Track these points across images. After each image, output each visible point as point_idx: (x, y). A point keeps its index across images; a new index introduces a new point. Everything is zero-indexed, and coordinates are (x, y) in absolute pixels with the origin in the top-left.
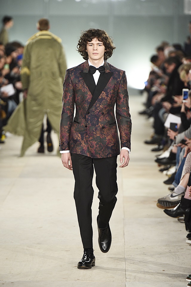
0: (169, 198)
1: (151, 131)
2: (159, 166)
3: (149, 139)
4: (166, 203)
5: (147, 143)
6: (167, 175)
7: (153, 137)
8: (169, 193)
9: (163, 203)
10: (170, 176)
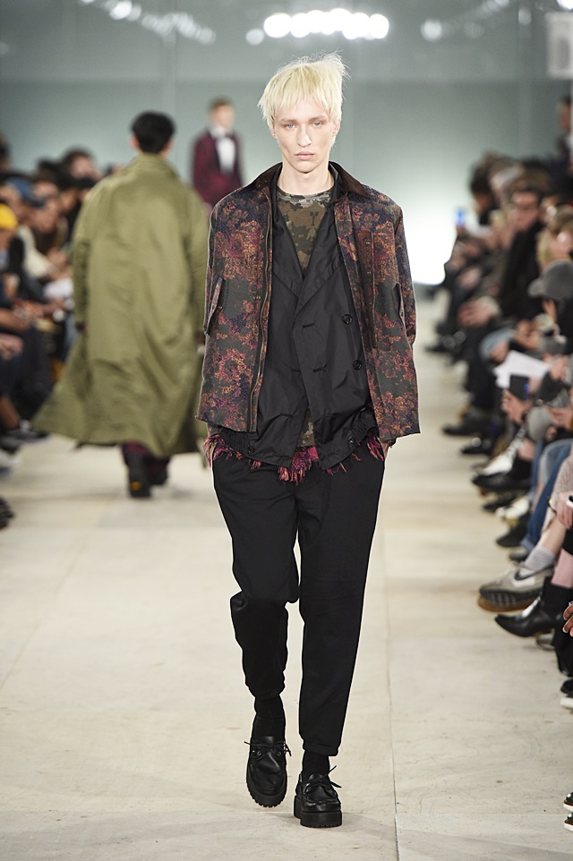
0: (510, 582)
1: (461, 400)
2: (484, 493)
3: (454, 421)
4: (503, 597)
5: (450, 432)
6: (504, 519)
7: (464, 416)
8: (510, 568)
9: (494, 598)
10: (514, 524)
